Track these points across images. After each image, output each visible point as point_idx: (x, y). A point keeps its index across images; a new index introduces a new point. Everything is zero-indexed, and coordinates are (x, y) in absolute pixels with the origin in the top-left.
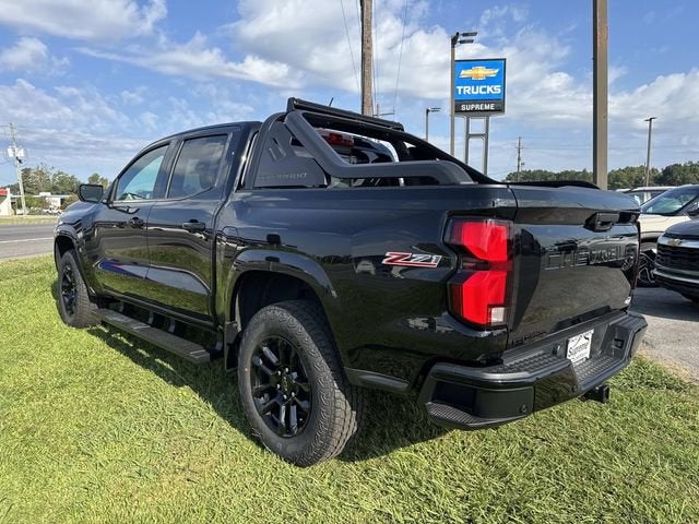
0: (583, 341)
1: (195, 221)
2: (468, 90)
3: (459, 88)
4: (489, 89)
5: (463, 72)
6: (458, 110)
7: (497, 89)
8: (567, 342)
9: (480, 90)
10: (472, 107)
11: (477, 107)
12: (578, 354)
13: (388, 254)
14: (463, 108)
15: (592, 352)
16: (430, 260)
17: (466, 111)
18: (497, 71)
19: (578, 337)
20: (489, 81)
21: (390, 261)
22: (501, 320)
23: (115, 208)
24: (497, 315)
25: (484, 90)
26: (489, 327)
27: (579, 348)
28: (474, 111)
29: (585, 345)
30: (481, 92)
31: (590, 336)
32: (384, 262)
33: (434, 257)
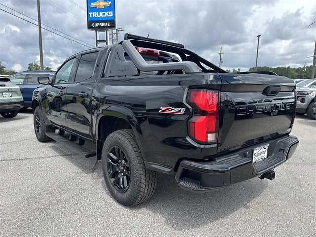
0: (263, 150)
1: (84, 93)
2: (95, 15)
3: (91, 13)
4: (106, 14)
5: (92, 4)
6: (90, 27)
7: (110, 14)
8: (253, 150)
9: (101, 14)
10: (98, 24)
11: (101, 24)
12: (260, 156)
13: (161, 108)
14: (94, 25)
15: (268, 155)
16: (180, 111)
17: (95, 27)
18: (110, 3)
19: (259, 148)
20: (106, 9)
21: (162, 111)
22: (214, 139)
23: (55, 87)
24: (211, 137)
25: (104, 14)
26: (207, 143)
27: (260, 153)
28: (99, 27)
29: (264, 152)
30: (102, 16)
31: (267, 148)
32: (160, 111)
33: (182, 109)
